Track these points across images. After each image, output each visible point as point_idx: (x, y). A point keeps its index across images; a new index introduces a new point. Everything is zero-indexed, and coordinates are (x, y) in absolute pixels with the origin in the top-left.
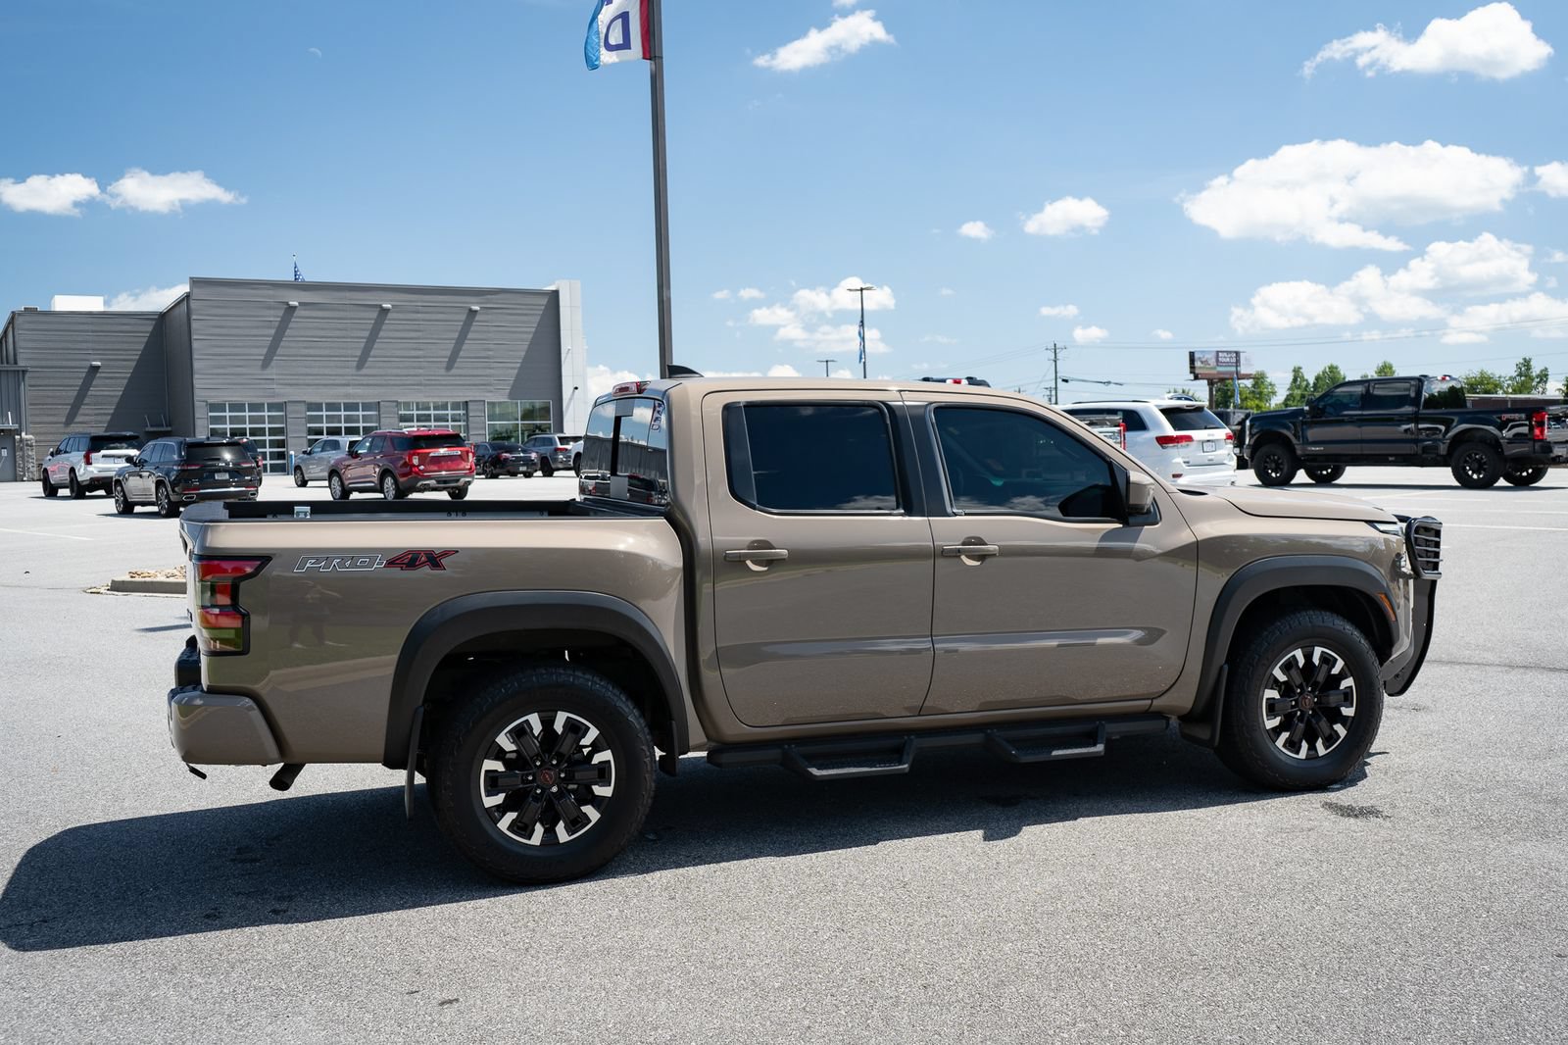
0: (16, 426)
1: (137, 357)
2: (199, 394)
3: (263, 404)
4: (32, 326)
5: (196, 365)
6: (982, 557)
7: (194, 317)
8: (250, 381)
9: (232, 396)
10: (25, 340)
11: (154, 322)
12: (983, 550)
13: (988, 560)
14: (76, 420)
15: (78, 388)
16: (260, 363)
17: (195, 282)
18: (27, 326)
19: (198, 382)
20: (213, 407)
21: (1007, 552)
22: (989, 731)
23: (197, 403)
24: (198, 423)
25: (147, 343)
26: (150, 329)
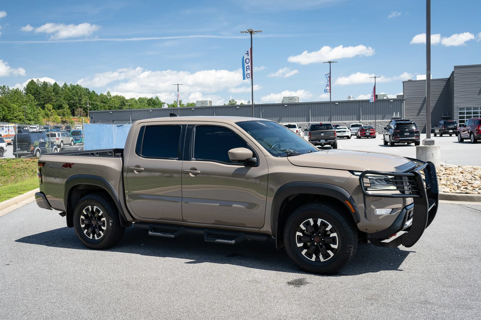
0: (400, 117)
1: (440, 93)
2: (456, 105)
3: (478, 107)
4: (408, 86)
5: (455, 95)
6: (195, 174)
7: (455, 79)
8: (473, 100)
9: (467, 105)
10: (406, 90)
11: (446, 82)
12: (196, 172)
13: (198, 175)
14: (420, 114)
15: (421, 104)
16: (478, 93)
17: (456, 67)
18: (407, 86)
19: (455, 101)
20: (461, 109)
21: (203, 173)
22: (205, 230)
23: (455, 108)
24: (455, 114)
25: (443, 89)
26: (445, 84)
